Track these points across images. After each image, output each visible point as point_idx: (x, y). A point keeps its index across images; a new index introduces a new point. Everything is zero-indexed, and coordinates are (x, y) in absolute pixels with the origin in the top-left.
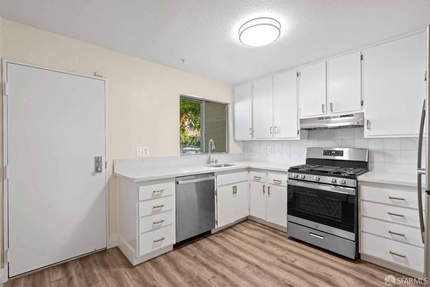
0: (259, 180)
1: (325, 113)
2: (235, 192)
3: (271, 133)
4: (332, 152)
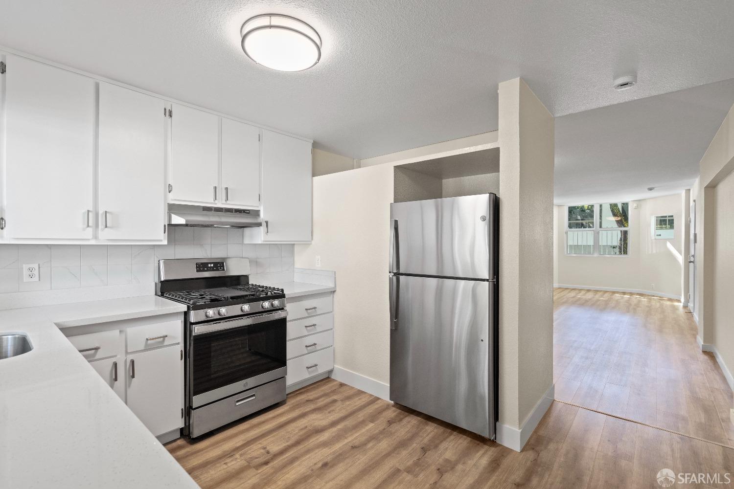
3: (88, 226)
4: (209, 265)
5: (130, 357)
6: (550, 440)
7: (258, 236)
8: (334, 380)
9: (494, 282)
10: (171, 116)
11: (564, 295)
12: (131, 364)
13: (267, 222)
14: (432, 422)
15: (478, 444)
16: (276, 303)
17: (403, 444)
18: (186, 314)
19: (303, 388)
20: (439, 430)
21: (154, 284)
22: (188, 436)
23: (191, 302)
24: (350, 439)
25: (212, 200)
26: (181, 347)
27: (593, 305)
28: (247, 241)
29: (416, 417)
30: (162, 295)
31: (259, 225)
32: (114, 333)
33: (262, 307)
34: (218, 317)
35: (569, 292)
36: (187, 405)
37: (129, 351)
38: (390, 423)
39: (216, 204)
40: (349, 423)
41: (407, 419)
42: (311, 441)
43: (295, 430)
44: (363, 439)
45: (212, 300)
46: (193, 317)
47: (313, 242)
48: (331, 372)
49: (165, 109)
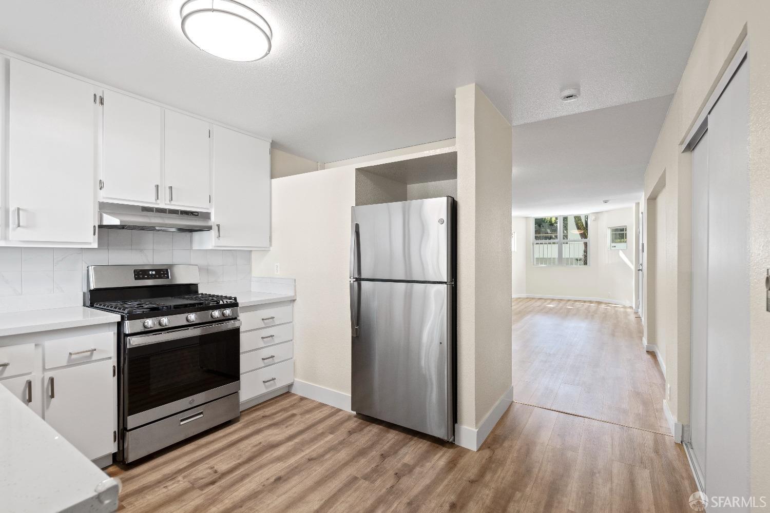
1: (159, 200)
4: (150, 272)
5: (49, 375)
6: (505, 438)
7: (207, 241)
8: (294, 395)
9: (452, 284)
10: (102, 103)
11: (531, 305)
12: (50, 381)
13: (218, 226)
14: (394, 429)
15: (437, 447)
16: (228, 312)
17: (362, 453)
18: (120, 325)
19: (260, 404)
20: (401, 436)
21: (82, 294)
22: (121, 462)
23: (126, 312)
24: (307, 451)
25: (153, 199)
26: (114, 362)
27: (556, 313)
28: (196, 246)
29: (377, 426)
30: (92, 306)
31: (209, 228)
32: (28, 347)
33: (212, 316)
34: (159, 327)
35: (536, 301)
36: (121, 427)
37: (46, 368)
38: (350, 433)
39: (158, 204)
40: (305, 436)
41: (369, 428)
42: (264, 457)
43: (247, 447)
44: (321, 451)
45: (152, 309)
46: (128, 327)
47: (271, 248)
48: (290, 386)
49: (95, 95)
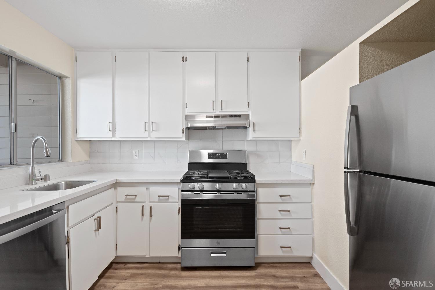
0: (135, 198)
1: (215, 111)
2: (99, 227)
3: (146, 131)
4: (217, 154)
5: (151, 204)
8: (312, 267)
12: (150, 208)
13: (254, 123)
26: (179, 205)
28: (247, 138)
32: (143, 189)
34: (198, 189)
37: (151, 201)
47: (301, 138)
48: (311, 258)
49: (183, 57)
